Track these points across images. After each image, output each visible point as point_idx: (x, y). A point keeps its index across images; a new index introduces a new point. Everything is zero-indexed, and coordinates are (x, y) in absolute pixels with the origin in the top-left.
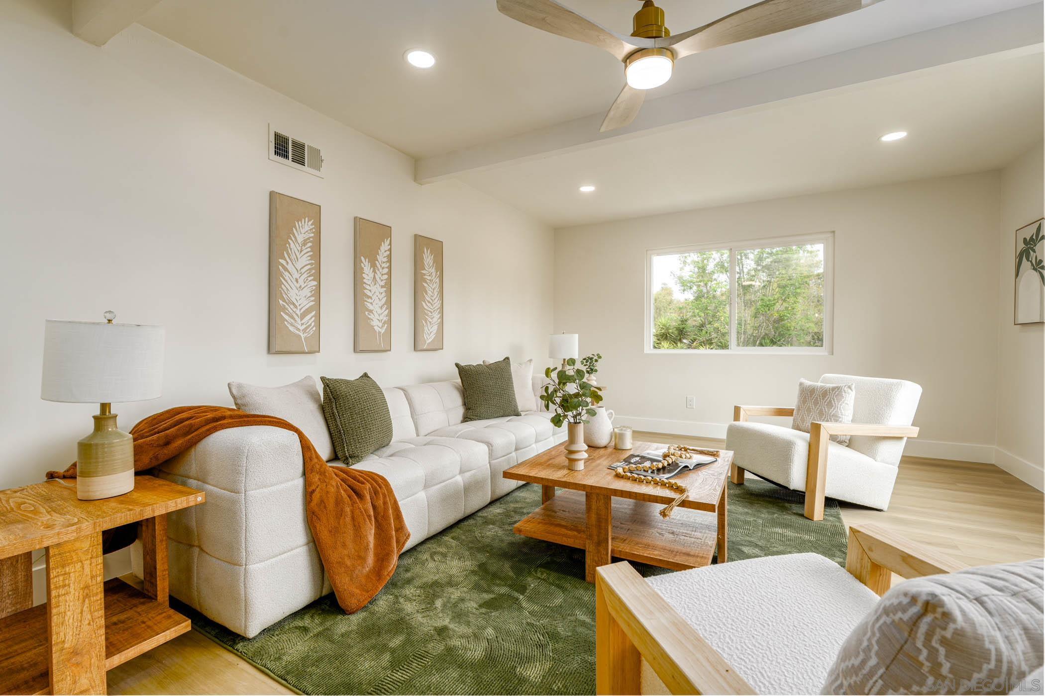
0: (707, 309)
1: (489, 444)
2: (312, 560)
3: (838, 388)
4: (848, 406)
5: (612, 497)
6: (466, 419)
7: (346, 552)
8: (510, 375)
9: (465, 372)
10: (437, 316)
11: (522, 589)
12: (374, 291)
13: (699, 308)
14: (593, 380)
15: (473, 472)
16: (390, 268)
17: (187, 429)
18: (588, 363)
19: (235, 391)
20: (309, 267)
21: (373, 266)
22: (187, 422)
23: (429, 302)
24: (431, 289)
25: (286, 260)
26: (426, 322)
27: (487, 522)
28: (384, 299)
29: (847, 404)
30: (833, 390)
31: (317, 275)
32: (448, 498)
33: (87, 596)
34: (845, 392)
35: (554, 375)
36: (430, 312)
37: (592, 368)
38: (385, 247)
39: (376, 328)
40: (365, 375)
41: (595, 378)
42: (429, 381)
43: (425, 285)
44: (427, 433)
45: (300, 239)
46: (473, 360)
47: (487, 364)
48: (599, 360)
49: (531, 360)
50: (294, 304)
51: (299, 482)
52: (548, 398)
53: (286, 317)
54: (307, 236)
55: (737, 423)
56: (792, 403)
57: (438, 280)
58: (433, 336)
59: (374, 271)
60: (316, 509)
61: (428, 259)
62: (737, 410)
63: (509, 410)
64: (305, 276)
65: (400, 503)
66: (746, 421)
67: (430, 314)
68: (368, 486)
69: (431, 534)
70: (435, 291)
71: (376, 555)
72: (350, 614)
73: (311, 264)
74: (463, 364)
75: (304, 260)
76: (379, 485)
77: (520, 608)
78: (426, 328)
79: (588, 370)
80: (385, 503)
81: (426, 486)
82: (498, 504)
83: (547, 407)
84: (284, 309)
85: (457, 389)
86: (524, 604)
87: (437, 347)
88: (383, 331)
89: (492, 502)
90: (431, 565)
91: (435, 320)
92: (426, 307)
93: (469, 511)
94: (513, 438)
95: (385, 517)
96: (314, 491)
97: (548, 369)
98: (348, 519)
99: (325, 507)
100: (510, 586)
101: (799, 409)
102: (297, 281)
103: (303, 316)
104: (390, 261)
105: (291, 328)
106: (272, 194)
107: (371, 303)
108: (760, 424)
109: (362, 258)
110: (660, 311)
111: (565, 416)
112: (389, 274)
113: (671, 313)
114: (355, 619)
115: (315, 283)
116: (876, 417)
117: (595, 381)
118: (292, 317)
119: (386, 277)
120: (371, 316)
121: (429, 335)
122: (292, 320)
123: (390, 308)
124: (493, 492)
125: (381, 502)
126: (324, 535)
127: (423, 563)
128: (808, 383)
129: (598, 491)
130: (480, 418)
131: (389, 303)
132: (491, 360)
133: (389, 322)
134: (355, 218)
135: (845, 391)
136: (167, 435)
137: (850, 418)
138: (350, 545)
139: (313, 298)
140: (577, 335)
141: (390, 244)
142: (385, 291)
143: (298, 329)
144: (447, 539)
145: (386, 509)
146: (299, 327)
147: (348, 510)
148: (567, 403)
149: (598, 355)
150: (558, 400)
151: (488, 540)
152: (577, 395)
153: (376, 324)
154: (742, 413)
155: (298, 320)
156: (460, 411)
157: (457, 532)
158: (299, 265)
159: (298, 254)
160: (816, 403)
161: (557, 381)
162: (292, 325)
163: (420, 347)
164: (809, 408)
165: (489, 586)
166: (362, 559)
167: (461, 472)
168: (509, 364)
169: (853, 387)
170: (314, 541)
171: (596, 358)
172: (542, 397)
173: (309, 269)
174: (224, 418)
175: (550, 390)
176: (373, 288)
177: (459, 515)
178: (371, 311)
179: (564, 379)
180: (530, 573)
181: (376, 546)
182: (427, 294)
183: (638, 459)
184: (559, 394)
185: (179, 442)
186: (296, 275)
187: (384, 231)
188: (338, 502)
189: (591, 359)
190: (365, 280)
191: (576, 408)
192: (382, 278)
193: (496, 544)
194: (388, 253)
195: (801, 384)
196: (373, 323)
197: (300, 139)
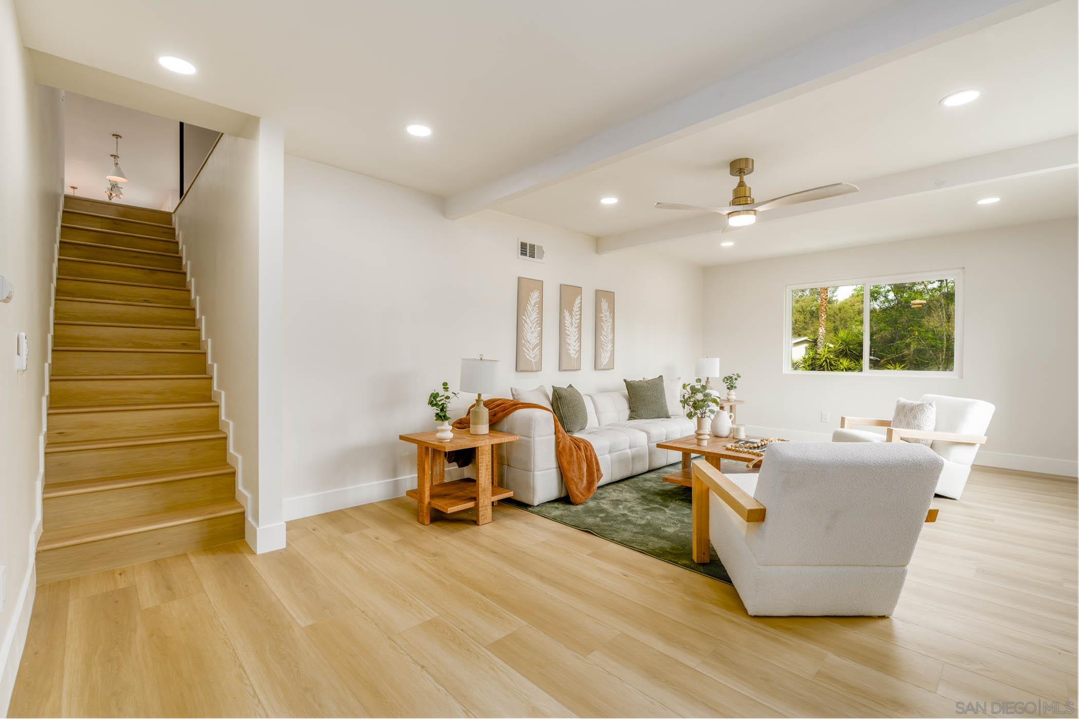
0: (896, 322)
1: (648, 433)
2: (558, 476)
3: (922, 405)
4: (929, 419)
5: (721, 459)
6: (631, 418)
7: (574, 474)
8: (663, 389)
9: (630, 385)
10: (610, 345)
11: (667, 507)
12: (571, 331)
13: (887, 322)
14: (733, 395)
15: (638, 448)
16: (581, 315)
17: (503, 408)
18: (729, 381)
19: (514, 393)
20: (537, 319)
21: (571, 314)
22: (502, 405)
23: (605, 336)
24: (606, 327)
25: (526, 316)
26: (603, 350)
27: (646, 480)
28: (577, 336)
29: (927, 417)
30: (918, 407)
31: (541, 324)
32: (622, 461)
33: (487, 469)
34: (927, 408)
35: (688, 388)
36: (606, 343)
37: (732, 385)
38: (578, 301)
39: (572, 355)
40: (570, 386)
41: (734, 394)
42: (604, 391)
43: (602, 324)
44: (608, 424)
45: (533, 302)
46: (636, 377)
47: (646, 380)
48: (738, 379)
49: (679, 378)
50: (529, 342)
51: (554, 437)
52: (685, 402)
53: (526, 351)
54: (536, 301)
55: (842, 430)
56: (889, 416)
57: (611, 320)
58: (607, 360)
59: (572, 318)
60: (561, 451)
61: (605, 305)
62: (843, 419)
63: (662, 414)
64: (535, 325)
65: (598, 458)
66: (850, 428)
67: (606, 344)
68: (582, 444)
69: (613, 481)
70: (609, 327)
71: (588, 481)
72: (577, 505)
73: (538, 317)
74: (629, 380)
75: (534, 316)
76: (588, 446)
77: (665, 512)
78: (603, 355)
79: (729, 386)
80: (591, 455)
81: (610, 452)
82: (653, 473)
83: (684, 407)
84: (524, 345)
85: (624, 397)
86: (667, 511)
87: (610, 367)
88: (576, 357)
89: (649, 471)
90: (614, 494)
91: (609, 348)
92: (603, 339)
93: (635, 473)
94: (664, 431)
95: (591, 461)
96: (560, 442)
97: (685, 384)
98: (575, 458)
99: (565, 450)
100: (659, 505)
101: (894, 421)
102: (531, 328)
103: (533, 350)
104: (581, 310)
105: (528, 357)
106: (519, 279)
107: (570, 339)
108: (858, 431)
109: (565, 311)
110: (846, 322)
111: (696, 414)
112: (580, 319)
113: (857, 325)
114: (579, 507)
115: (539, 329)
116: (952, 428)
117: (735, 395)
118: (528, 350)
119: (578, 321)
120: (570, 348)
121: (605, 359)
122: (528, 351)
123: (580, 342)
124: (650, 464)
125: (589, 453)
126: (565, 464)
127: (609, 493)
128: (903, 400)
129: (712, 455)
130: (640, 417)
131: (580, 339)
132: (650, 377)
133: (580, 351)
134: (561, 285)
135: (926, 406)
136: (495, 411)
137: (933, 427)
138: (576, 470)
139: (538, 338)
140: (718, 359)
141: (581, 299)
142: (578, 330)
143: (531, 357)
144: (622, 485)
145: (591, 458)
146: (531, 355)
147: (575, 453)
148: (696, 406)
149: (737, 374)
150: (691, 403)
151: (647, 488)
152: (702, 401)
153: (572, 352)
154: (846, 422)
155: (531, 351)
156: (627, 412)
157: (626, 482)
158: (532, 318)
159: (531, 311)
160: (905, 416)
161: (690, 392)
162: (528, 355)
163: (599, 368)
164: (900, 420)
165: (648, 504)
166: (582, 480)
167: (630, 447)
168: (663, 381)
169: (934, 404)
170: (559, 467)
171: (736, 377)
172: (681, 401)
173: (537, 320)
174: (519, 404)
175: (686, 396)
176: (571, 329)
177: (628, 474)
178: (569, 344)
179: (694, 391)
180: (671, 502)
181: (587, 476)
182: (603, 330)
183: (743, 442)
184: (692, 400)
185: (501, 414)
186: (530, 325)
187: (577, 290)
188: (570, 449)
189: (731, 378)
190: (566, 325)
191: (702, 407)
192: (576, 321)
193: (652, 489)
194: (580, 304)
195: (898, 401)
196: (570, 352)
197: (533, 243)
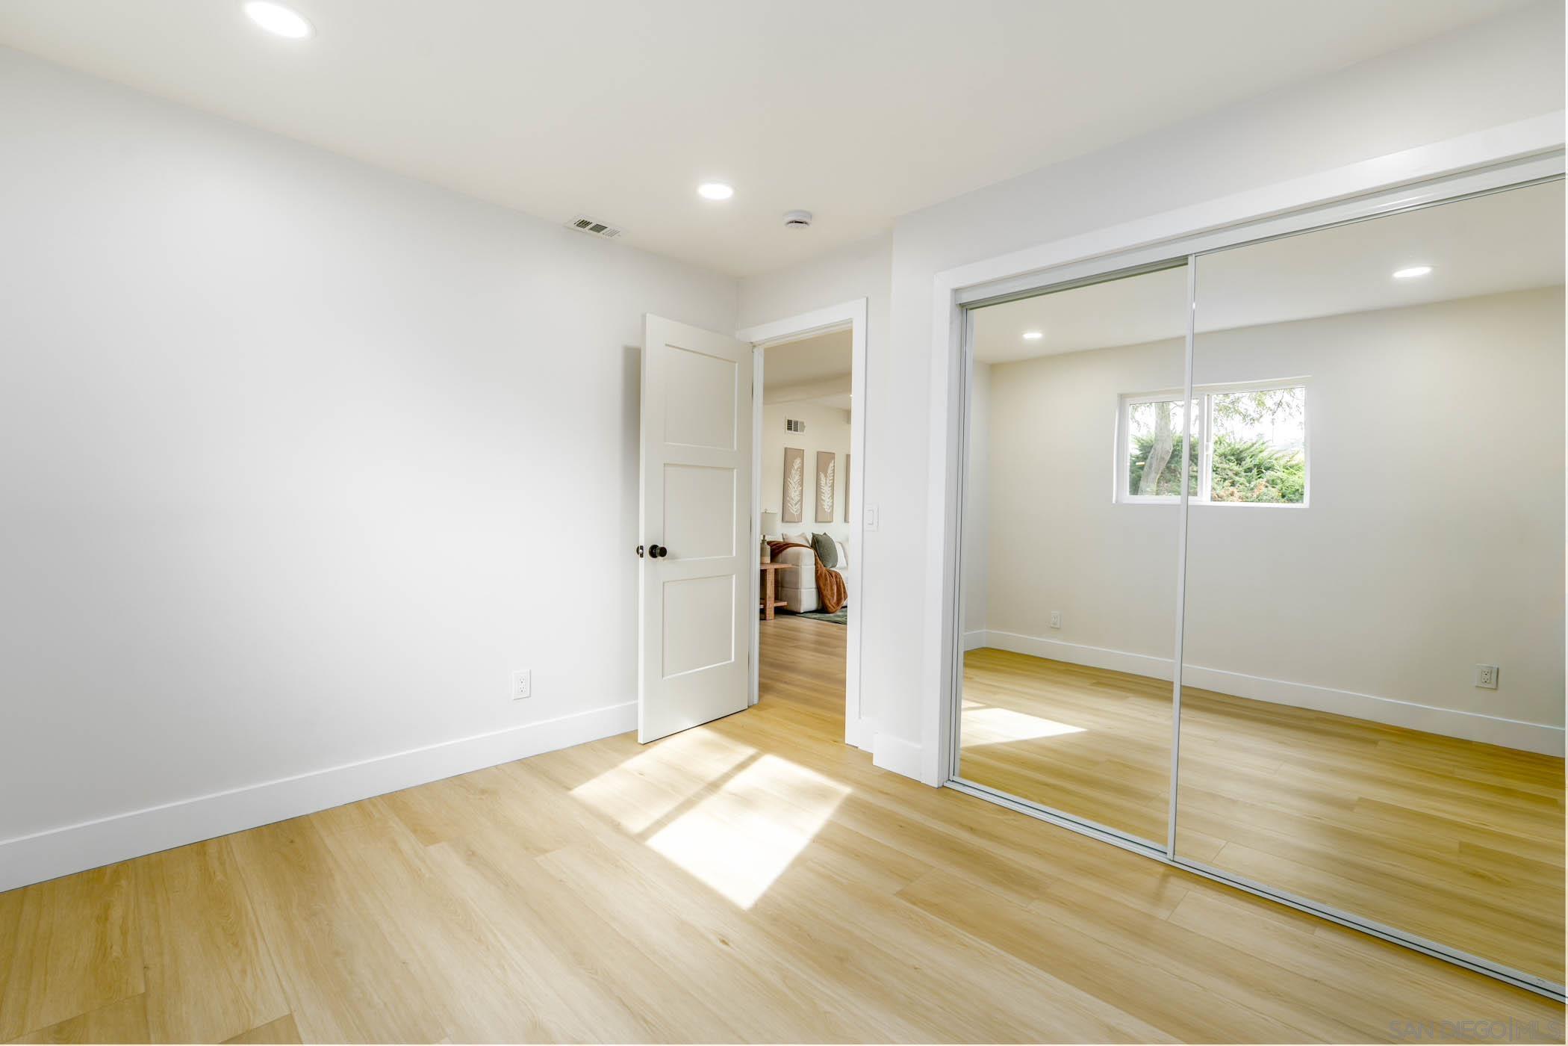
2: (817, 594)
12: (826, 490)
16: (834, 476)
17: (779, 547)
19: (785, 536)
20: (799, 480)
21: (826, 476)
22: (779, 545)
25: (790, 479)
28: (831, 494)
31: (802, 484)
38: (831, 465)
39: (827, 510)
40: (825, 533)
45: (796, 468)
50: (793, 499)
51: (814, 567)
53: (790, 506)
54: (798, 467)
59: (826, 479)
60: (819, 578)
64: (797, 485)
68: (834, 574)
75: (797, 477)
76: (838, 576)
84: (789, 502)
88: (829, 512)
95: (840, 586)
99: (822, 577)
102: (794, 488)
103: (796, 504)
104: (834, 473)
105: (792, 511)
106: (786, 449)
107: (824, 496)
109: (821, 473)
112: (833, 480)
115: (801, 488)
118: (792, 505)
123: (833, 498)
125: (839, 581)
126: (822, 586)
131: (832, 496)
133: (832, 506)
134: (818, 452)
139: (800, 496)
141: (834, 463)
142: (831, 489)
145: (840, 584)
146: (794, 510)
147: (828, 579)
155: (794, 506)
158: (795, 480)
159: (794, 475)
162: (792, 509)
166: (833, 598)
170: (818, 588)
173: (799, 482)
174: (789, 544)
176: (825, 488)
178: (824, 501)
186: (794, 486)
187: (831, 456)
188: (826, 575)
190: (822, 485)
192: (830, 483)
194: (833, 468)
196: (825, 507)
197: (796, 420)
